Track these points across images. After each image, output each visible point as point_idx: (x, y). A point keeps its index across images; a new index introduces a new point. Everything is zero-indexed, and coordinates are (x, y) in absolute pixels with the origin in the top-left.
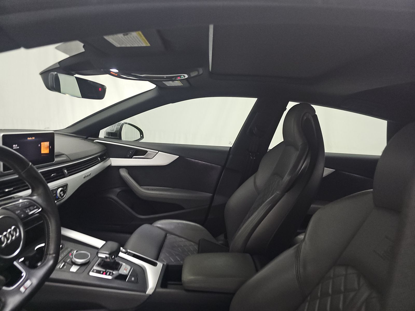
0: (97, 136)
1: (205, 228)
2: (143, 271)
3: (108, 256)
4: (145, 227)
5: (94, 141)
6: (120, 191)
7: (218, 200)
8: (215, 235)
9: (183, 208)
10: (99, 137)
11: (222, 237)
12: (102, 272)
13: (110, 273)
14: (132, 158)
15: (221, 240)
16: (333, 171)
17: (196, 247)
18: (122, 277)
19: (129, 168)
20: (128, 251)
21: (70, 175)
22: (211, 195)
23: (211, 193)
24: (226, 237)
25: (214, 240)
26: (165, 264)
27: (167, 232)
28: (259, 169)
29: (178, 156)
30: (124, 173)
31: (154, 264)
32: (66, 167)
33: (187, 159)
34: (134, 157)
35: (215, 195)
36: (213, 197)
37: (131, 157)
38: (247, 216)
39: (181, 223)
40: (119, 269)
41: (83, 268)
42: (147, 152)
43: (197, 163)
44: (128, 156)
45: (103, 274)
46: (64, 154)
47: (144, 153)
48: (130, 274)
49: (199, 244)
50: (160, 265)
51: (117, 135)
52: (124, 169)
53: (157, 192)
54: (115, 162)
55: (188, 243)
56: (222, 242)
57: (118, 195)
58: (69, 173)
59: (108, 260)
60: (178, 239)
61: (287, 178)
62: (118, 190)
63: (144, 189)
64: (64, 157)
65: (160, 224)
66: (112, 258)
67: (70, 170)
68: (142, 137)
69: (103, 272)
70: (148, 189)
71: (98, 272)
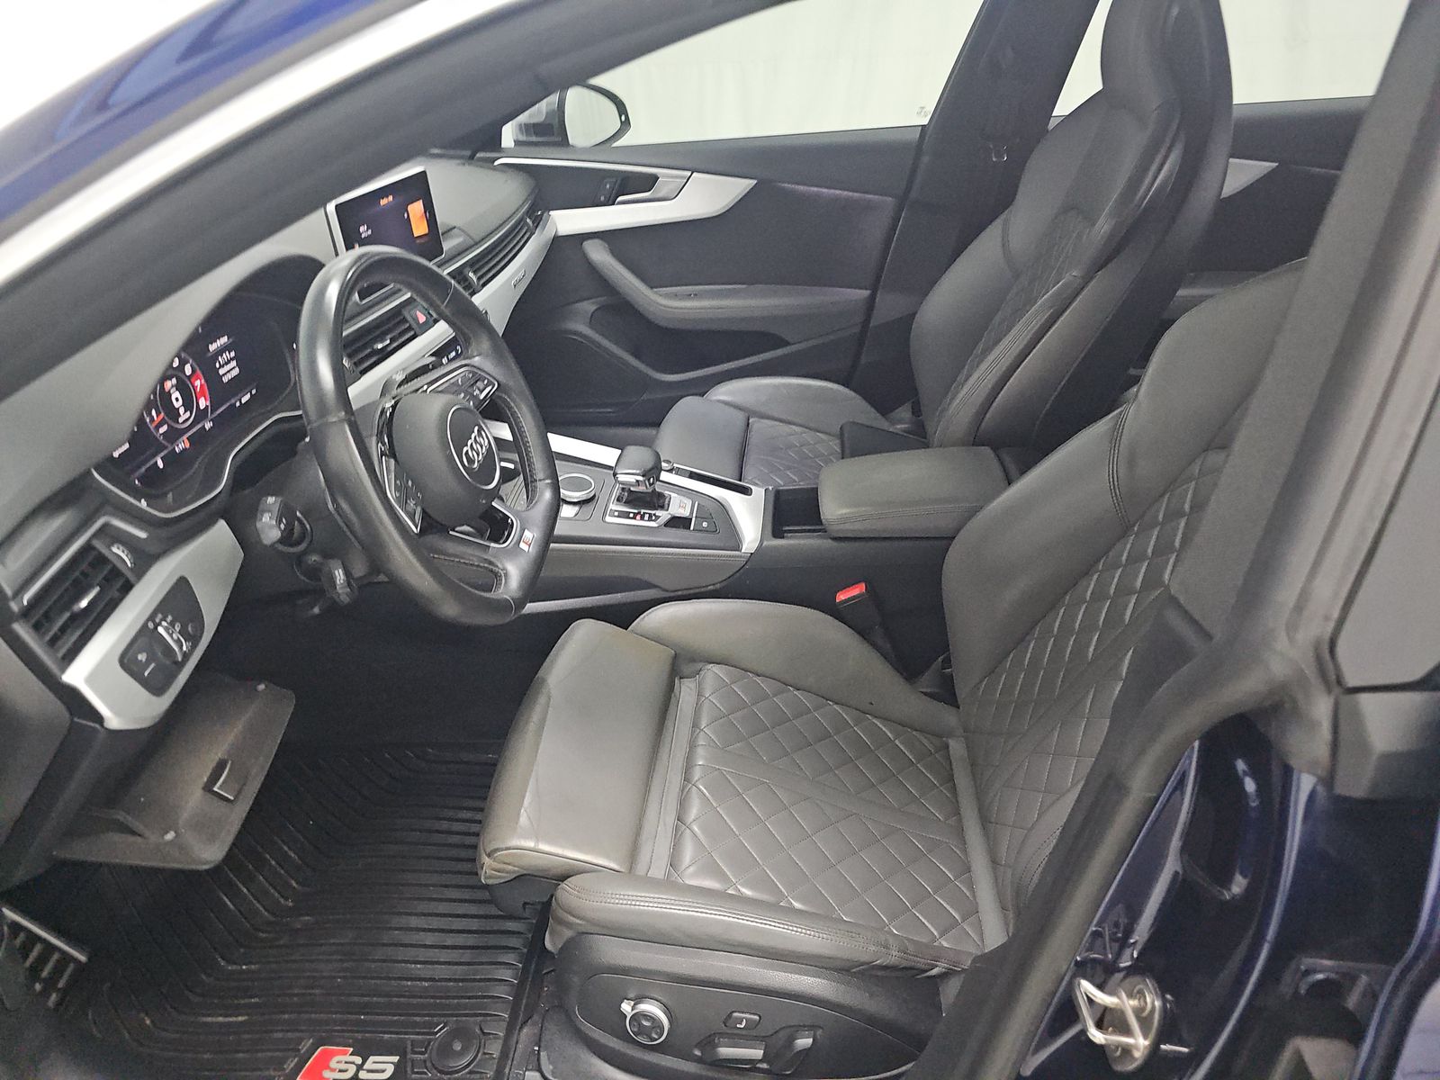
0: (494, 143)
1: (855, 391)
2: (723, 508)
3: (640, 478)
4: (688, 404)
5: (496, 163)
6: (596, 310)
7: (889, 306)
8: (884, 409)
9: (783, 343)
10: (503, 146)
11: (904, 412)
12: (631, 515)
13: (650, 515)
14: (613, 204)
15: (902, 420)
16: (1269, 167)
17: (835, 445)
18: (678, 522)
19: (610, 237)
20: (675, 465)
21: (484, 285)
22: (866, 293)
23: (866, 289)
24: (916, 411)
25: (882, 423)
26: (770, 488)
27: (749, 414)
28: (1018, 197)
29: (756, 182)
30: (598, 254)
31: (745, 491)
32: (472, 264)
33: (784, 188)
34: (620, 199)
35: (879, 292)
36: (872, 300)
37: (611, 202)
38: (981, 346)
39: (784, 385)
40: (666, 506)
41: (588, 508)
42: (655, 178)
43: (818, 195)
44: (602, 198)
45: (634, 518)
46: (455, 228)
47: (649, 182)
48: (694, 515)
49: (841, 436)
50: (759, 493)
51: (552, 132)
52: (597, 242)
53: (706, 303)
54: (568, 221)
55: (809, 436)
56: (906, 426)
57: (593, 321)
58: (479, 279)
59: (642, 488)
60: (786, 428)
61: (1104, 226)
62: (589, 307)
63: (667, 296)
64: (458, 236)
65: (725, 392)
66: (650, 485)
67: (479, 269)
68: (626, 124)
69: (635, 514)
70: (676, 296)
71: (625, 515)
